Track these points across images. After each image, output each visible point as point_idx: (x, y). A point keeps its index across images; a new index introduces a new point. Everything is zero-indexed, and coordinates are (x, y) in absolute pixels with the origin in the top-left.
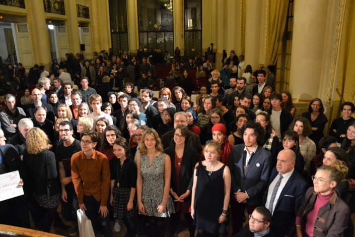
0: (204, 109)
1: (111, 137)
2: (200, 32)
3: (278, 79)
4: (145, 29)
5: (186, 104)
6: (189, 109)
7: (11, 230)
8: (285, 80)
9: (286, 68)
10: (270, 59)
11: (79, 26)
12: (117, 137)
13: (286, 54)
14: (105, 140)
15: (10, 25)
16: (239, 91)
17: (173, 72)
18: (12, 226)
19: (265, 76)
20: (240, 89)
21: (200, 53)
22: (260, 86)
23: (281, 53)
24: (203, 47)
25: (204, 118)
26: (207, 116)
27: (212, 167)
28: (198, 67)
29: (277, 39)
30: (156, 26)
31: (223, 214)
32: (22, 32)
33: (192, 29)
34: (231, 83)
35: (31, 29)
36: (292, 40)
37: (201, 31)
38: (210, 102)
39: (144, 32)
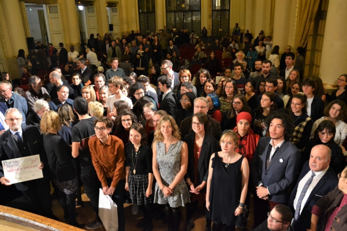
0: (225, 93)
1: (127, 122)
2: (227, 12)
3: (307, 61)
4: (173, 9)
5: (209, 87)
6: (212, 92)
7: (24, 215)
8: (315, 63)
9: (317, 49)
10: (299, 40)
11: (107, 6)
12: (133, 122)
13: (318, 35)
14: (121, 124)
15: (42, 6)
16: (264, 75)
17: (199, 53)
18: (25, 212)
19: (293, 59)
20: (266, 72)
21: (227, 34)
22: (288, 70)
23: (312, 33)
24: (230, 27)
25: (225, 103)
26: (228, 101)
27: (229, 158)
28: (224, 48)
29: (308, 19)
30: (183, 6)
31: (239, 206)
32: (53, 13)
33: (220, 8)
34: (256, 66)
35: (61, 10)
36: (325, 20)
37: (229, 10)
38: (232, 85)
39: (172, 11)
